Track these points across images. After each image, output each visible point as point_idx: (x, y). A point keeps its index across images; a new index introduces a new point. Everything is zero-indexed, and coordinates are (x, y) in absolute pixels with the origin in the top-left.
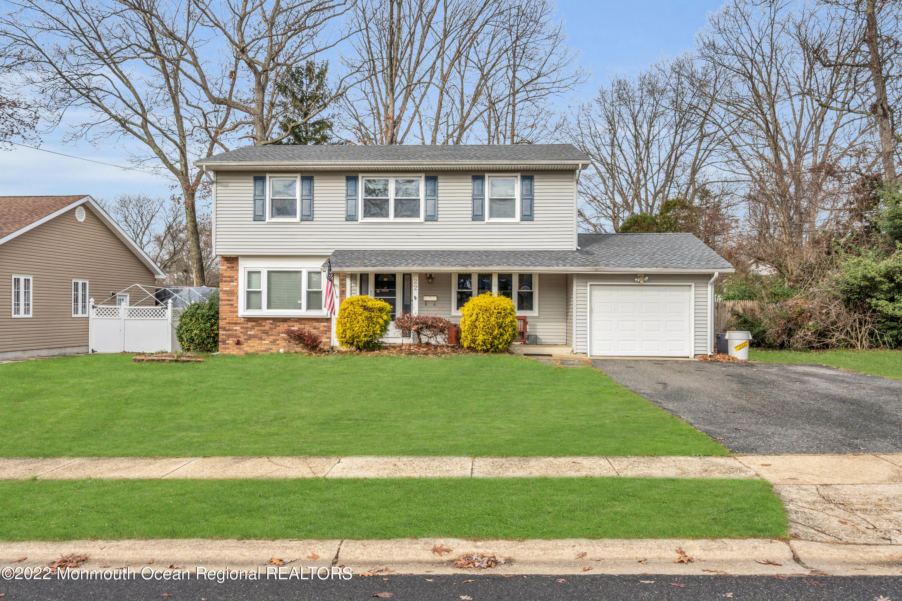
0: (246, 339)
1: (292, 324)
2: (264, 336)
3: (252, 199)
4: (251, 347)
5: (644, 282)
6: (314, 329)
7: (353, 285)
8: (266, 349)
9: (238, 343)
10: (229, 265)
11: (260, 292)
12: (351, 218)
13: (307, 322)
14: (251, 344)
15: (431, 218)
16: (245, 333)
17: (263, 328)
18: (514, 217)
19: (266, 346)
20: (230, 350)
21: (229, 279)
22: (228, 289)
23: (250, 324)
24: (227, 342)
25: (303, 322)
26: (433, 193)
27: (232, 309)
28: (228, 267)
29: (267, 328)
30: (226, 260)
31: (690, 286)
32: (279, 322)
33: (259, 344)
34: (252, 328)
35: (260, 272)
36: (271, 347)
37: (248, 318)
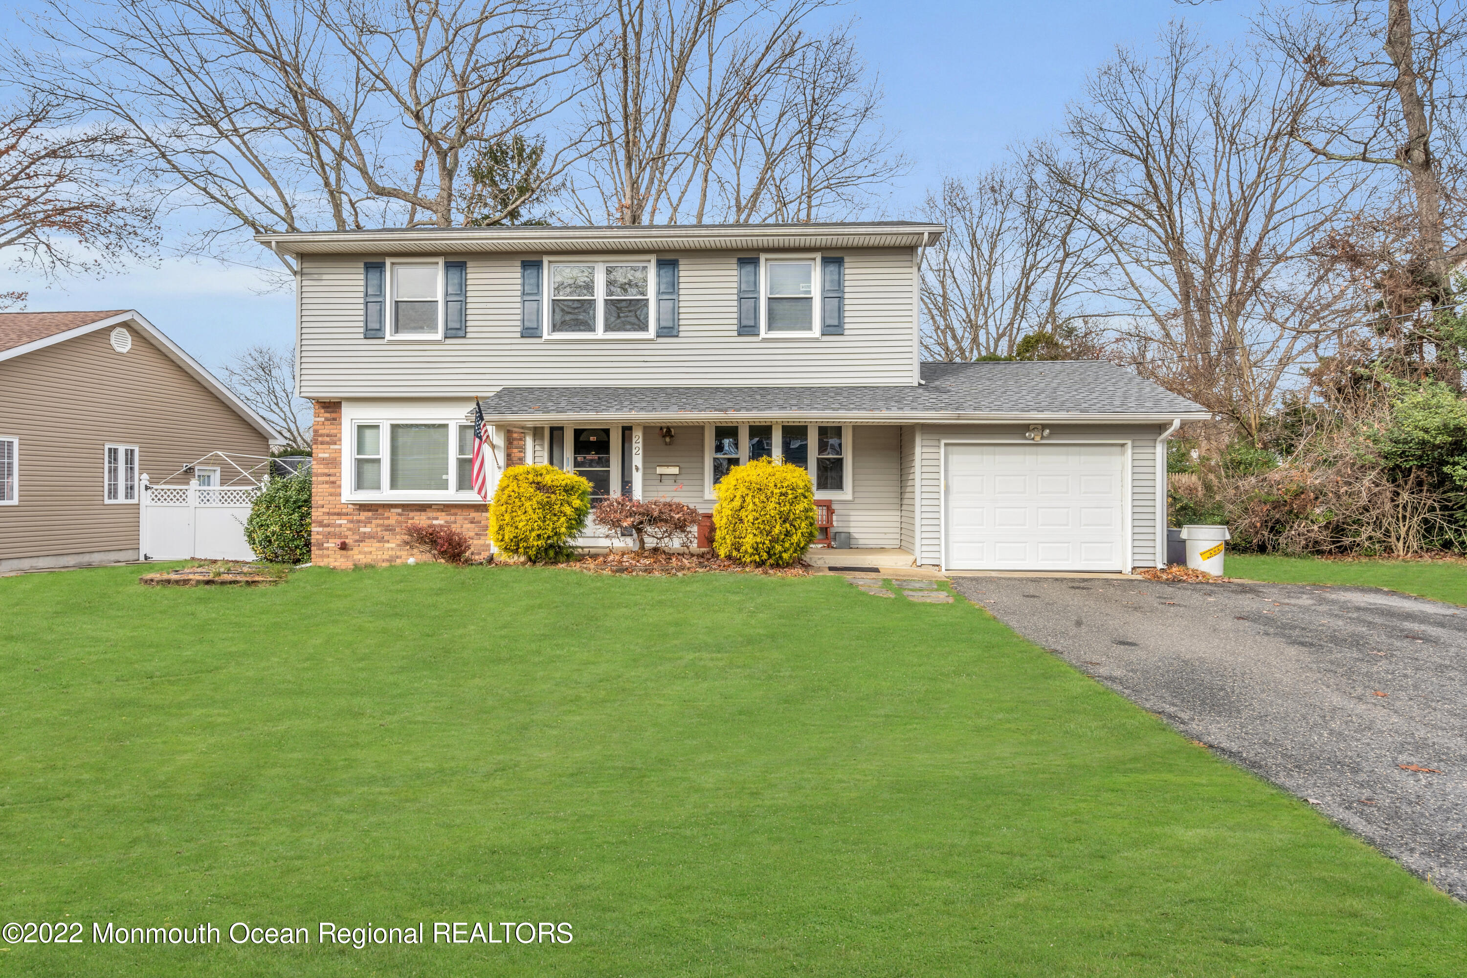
0: (356, 541)
1: (435, 514)
2: (387, 535)
3: (362, 301)
4: (365, 553)
5: (1042, 438)
6: (472, 522)
7: (537, 448)
8: (391, 556)
9: (344, 547)
10: (328, 415)
11: (378, 461)
12: (530, 332)
13: (459, 511)
14: (366, 549)
15: (668, 331)
16: (354, 531)
17: (386, 522)
18: (810, 329)
19: (390, 553)
20: (331, 560)
21: (328, 439)
22: (327, 455)
23: (364, 515)
24: (325, 545)
25: (453, 511)
26: (670, 290)
27: (333, 490)
28: (327, 419)
29: (392, 521)
30: (323, 407)
31: (1123, 445)
32: (412, 511)
33: (378, 549)
34: (368, 522)
35: (377, 427)
36: (398, 553)
37: (360, 505)
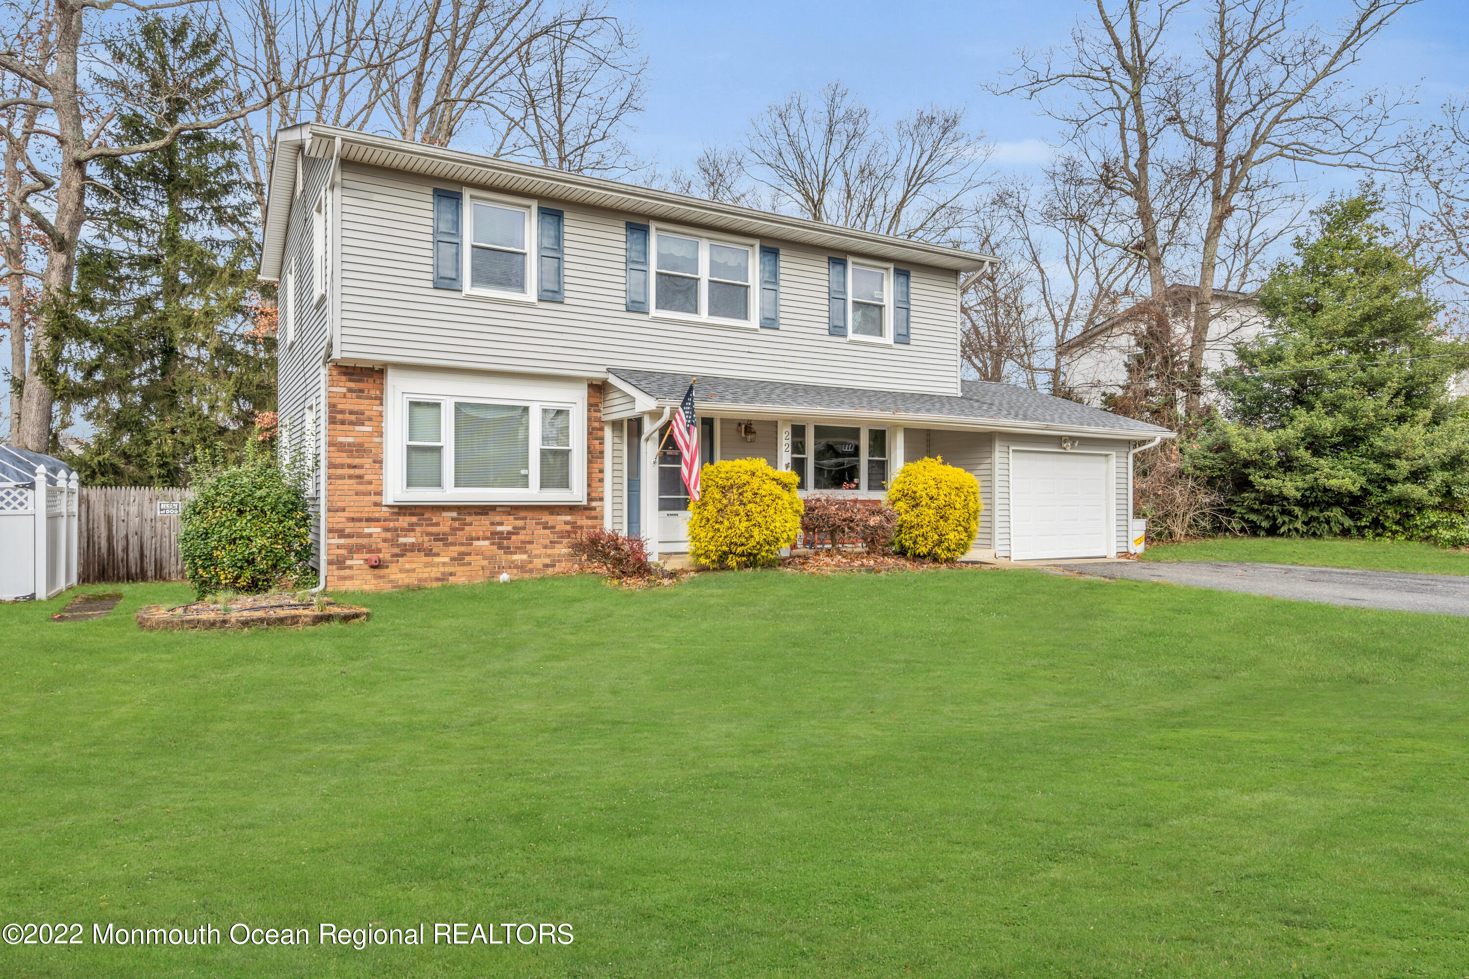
0: (394, 556)
1: (497, 519)
2: (438, 546)
4: (408, 571)
6: (545, 528)
7: (617, 440)
8: (443, 574)
9: (377, 566)
10: (352, 385)
11: (439, 449)
12: (636, 307)
13: (529, 514)
14: (407, 566)
16: (393, 542)
17: (434, 529)
19: (442, 569)
20: (357, 582)
21: (353, 418)
22: (350, 440)
23: (404, 521)
24: (348, 562)
25: (522, 514)
26: (772, 280)
27: (361, 488)
28: (350, 390)
29: (444, 528)
30: (345, 374)
31: (1108, 455)
32: (470, 514)
33: (427, 565)
34: (411, 528)
35: (437, 405)
36: (452, 569)
37: (400, 507)
